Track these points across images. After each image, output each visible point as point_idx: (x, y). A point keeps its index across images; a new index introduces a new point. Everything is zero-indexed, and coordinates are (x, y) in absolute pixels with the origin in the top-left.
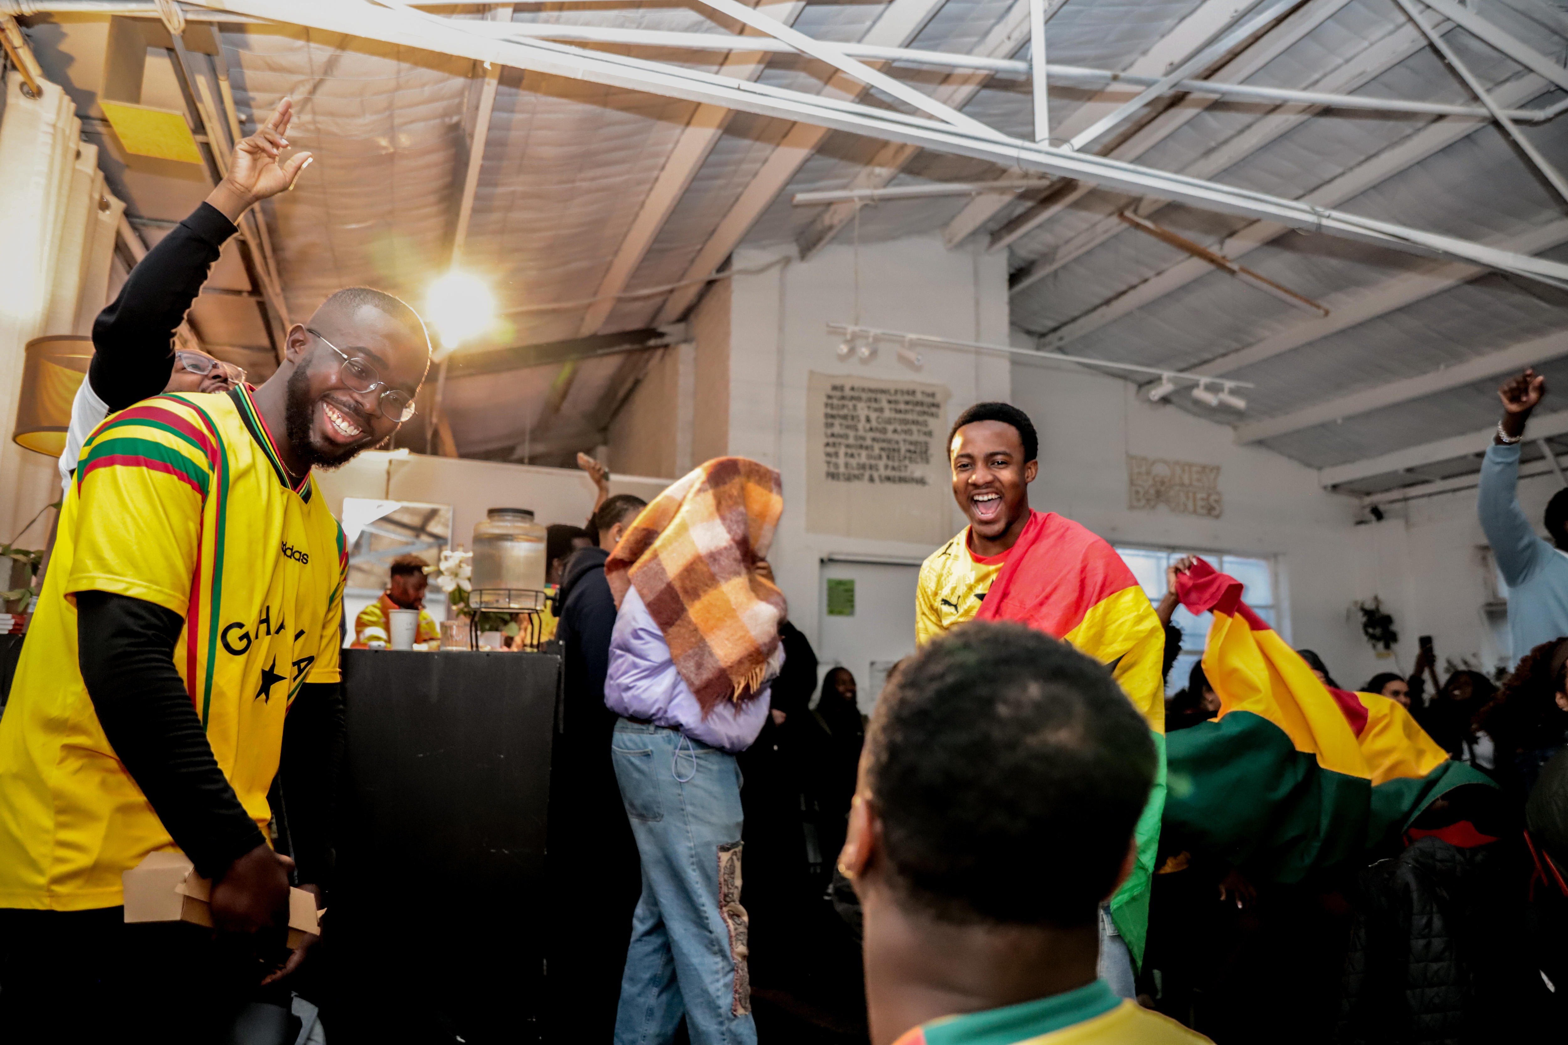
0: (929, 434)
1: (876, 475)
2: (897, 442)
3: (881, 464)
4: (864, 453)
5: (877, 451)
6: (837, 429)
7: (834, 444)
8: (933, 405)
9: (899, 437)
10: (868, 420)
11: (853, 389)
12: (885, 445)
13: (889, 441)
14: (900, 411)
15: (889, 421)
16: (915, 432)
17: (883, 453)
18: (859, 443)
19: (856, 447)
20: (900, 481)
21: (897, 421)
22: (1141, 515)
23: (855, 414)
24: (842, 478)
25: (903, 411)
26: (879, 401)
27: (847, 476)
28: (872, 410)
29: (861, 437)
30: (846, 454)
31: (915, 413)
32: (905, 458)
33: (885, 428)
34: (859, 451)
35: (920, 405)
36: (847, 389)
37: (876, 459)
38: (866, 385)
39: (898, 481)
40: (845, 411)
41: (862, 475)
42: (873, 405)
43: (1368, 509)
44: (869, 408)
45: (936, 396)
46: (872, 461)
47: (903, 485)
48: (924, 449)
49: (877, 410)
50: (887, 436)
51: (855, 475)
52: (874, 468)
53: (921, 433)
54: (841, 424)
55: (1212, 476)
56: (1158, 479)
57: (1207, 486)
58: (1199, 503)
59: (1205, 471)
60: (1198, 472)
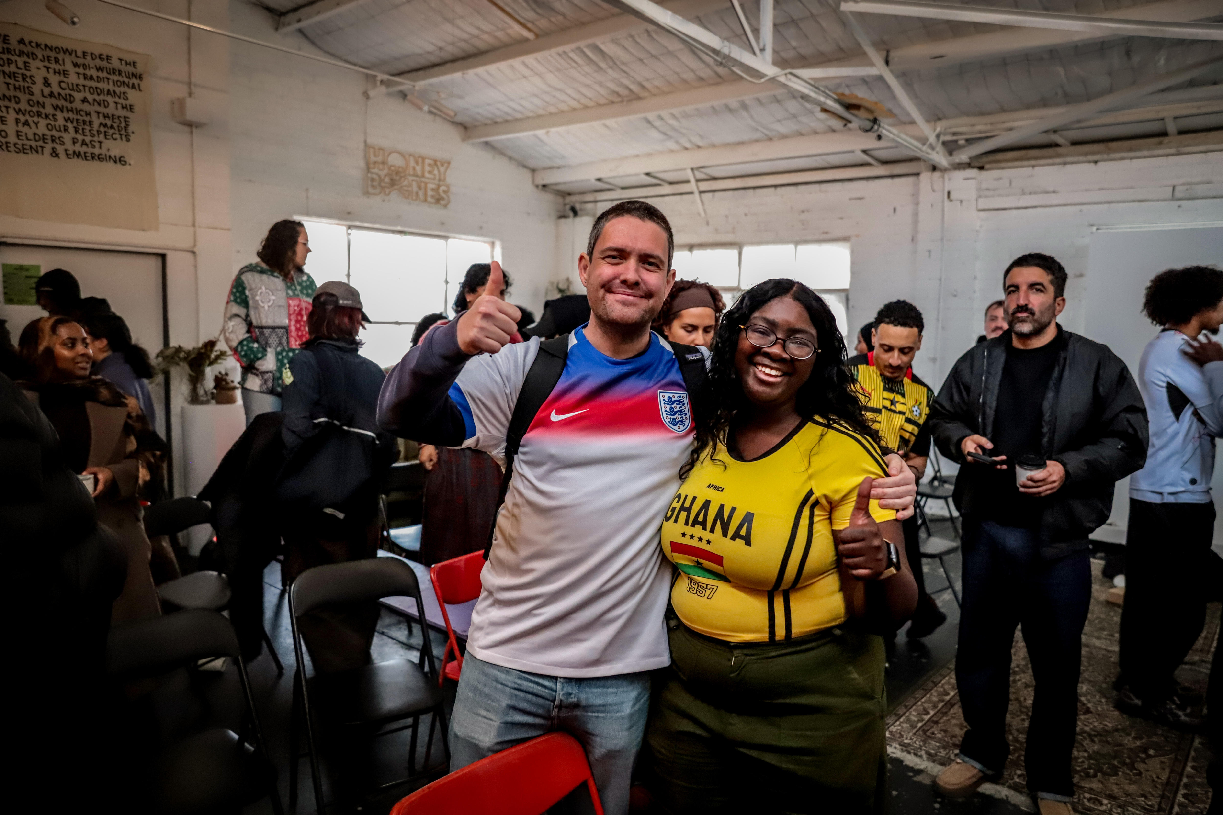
0: (131, 108)
1: (60, 149)
2: (88, 114)
3: (67, 138)
4: (43, 123)
5: (61, 122)
8: (134, 75)
9: (92, 109)
10: (46, 82)
11: (21, 41)
12: (71, 115)
13: (78, 112)
14: (91, 78)
15: (76, 88)
16: (112, 105)
17: (69, 124)
18: (35, 109)
19: (32, 114)
20: (93, 158)
21: (87, 88)
22: (376, 201)
23: (28, 73)
24: (12, 148)
25: (95, 78)
26: (61, 62)
27: (20, 147)
28: (51, 71)
29: (38, 102)
30: (17, 121)
31: (111, 82)
32: (99, 132)
33: (70, 95)
34: (36, 119)
35: (117, 73)
36: (13, 40)
37: (60, 131)
38: (42, 40)
39: (90, 158)
40: (13, 68)
41: (42, 147)
42: (53, 66)
43: (568, 207)
44: (48, 68)
45: (138, 65)
46: (54, 133)
47: (97, 163)
48: (123, 125)
49: (59, 73)
50: (74, 105)
51: (31, 147)
52: (57, 141)
53: (119, 106)
54: (8, 84)
55: (442, 169)
56: (393, 168)
57: (437, 177)
58: (430, 193)
59: (436, 164)
60: (430, 165)
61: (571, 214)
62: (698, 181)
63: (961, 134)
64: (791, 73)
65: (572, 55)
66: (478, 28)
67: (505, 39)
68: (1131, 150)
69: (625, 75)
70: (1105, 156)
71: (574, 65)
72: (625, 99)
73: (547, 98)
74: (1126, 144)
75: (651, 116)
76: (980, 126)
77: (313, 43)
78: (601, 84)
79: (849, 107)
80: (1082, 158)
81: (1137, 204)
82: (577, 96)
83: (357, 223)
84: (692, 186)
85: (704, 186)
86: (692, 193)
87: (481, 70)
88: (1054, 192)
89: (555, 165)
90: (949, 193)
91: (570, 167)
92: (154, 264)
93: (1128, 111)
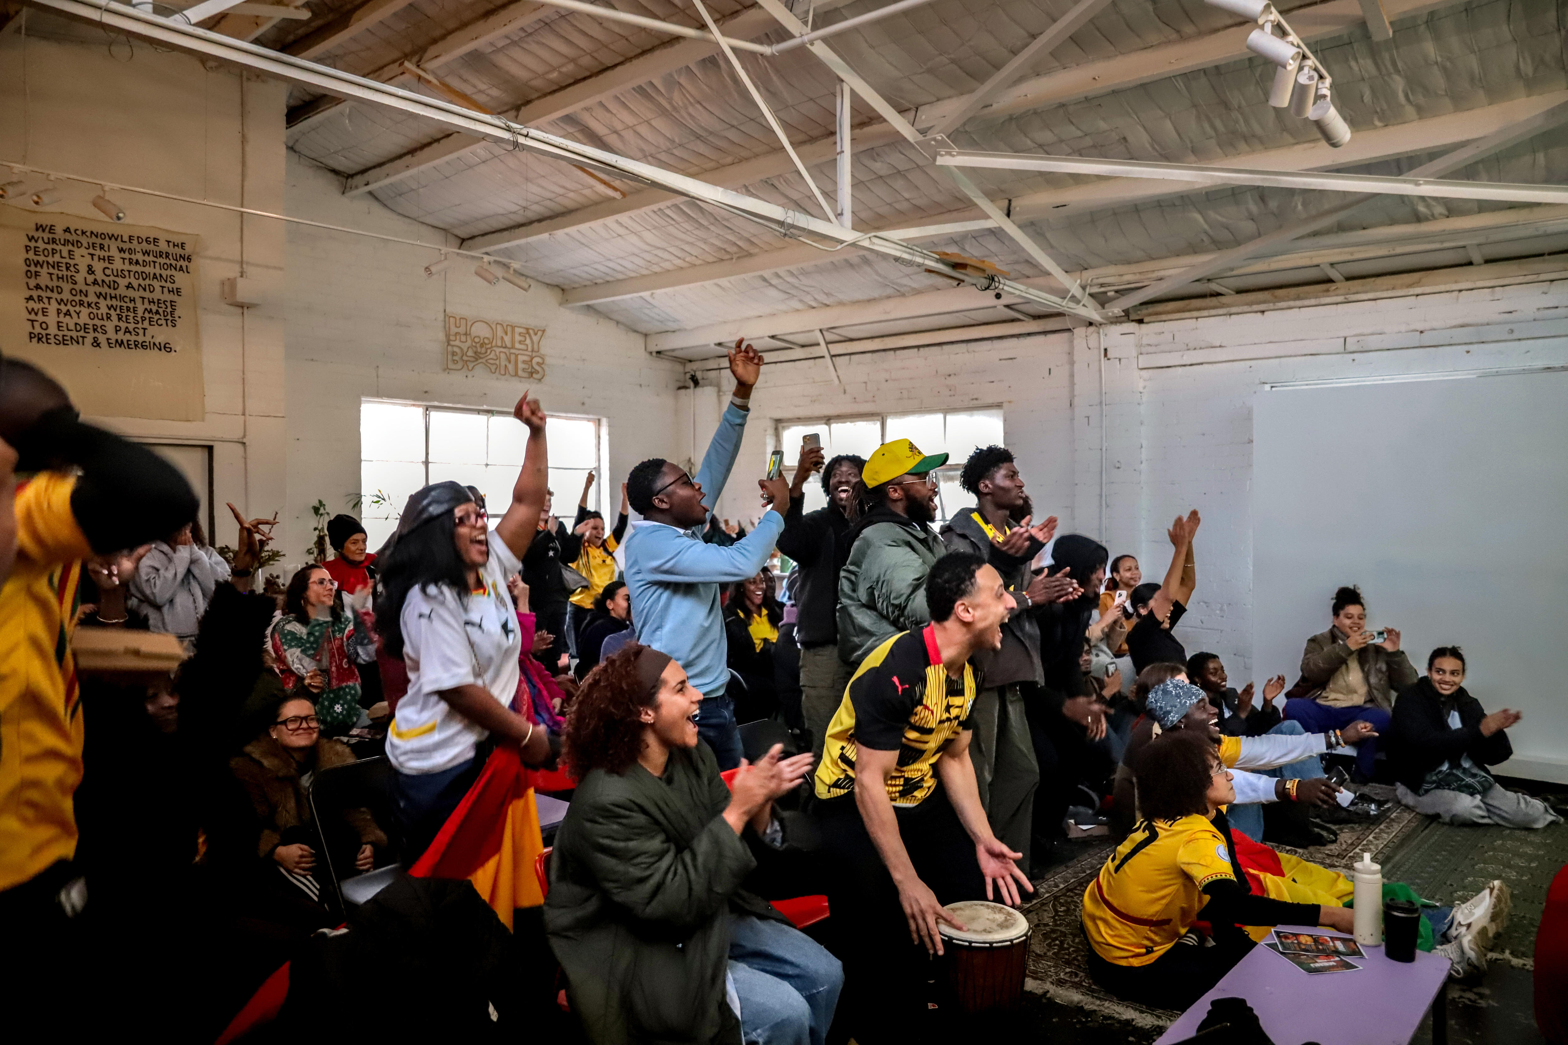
0: (178, 292)
1: (102, 339)
2: (133, 300)
3: (110, 326)
4: (85, 311)
5: (103, 310)
6: (44, 280)
7: (40, 298)
8: (182, 257)
9: (136, 295)
10: (90, 270)
11: (67, 230)
12: (114, 302)
13: (122, 298)
14: (137, 263)
15: (121, 274)
16: (158, 289)
17: (112, 312)
18: (77, 298)
19: (74, 303)
20: (136, 346)
21: (132, 274)
22: (457, 378)
23: (72, 262)
24: (52, 341)
25: (141, 263)
26: (106, 248)
27: (60, 339)
28: (96, 258)
29: (81, 291)
30: (59, 311)
31: (157, 265)
32: (143, 319)
33: (114, 282)
34: (77, 309)
35: (164, 256)
36: (59, 230)
37: (103, 319)
38: (88, 227)
39: (133, 346)
40: (57, 258)
41: (83, 337)
42: (98, 252)
43: (688, 376)
44: (92, 255)
45: (186, 247)
46: (96, 322)
47: (140, 351)
48: (169, 310)
49: (104, 259)
50: (118, 292)
51: (72, 338)
52: (99, 330)
53: (166, 290)
54: (51, 274)
55: (535, 339)
56: (477, 340)
57: (530, 349)
58: (521, 366)
59: (528, 333)
60: (520, 334)
61: (692, 384)
62: (827, 343)
63: (1109, 285)
64: (875, 236)
65: (668, 212)
66: (564, 187)
67: (595, 197)
68: (1298, 298)
69: (729, 231)
70: (1271, 306)
71: (673, 222)
72: (735, 256)
73: (648, 257)
74: (1293, 291)
75: (767, 274)
76: (1128, 275)
77: (385, 206)
78: (705, 241)
79: (956, 266)
80: (1246, 308)
81: (1310, 357)
82: (679, 254)
83: (436, 404)
84: (822, 350)
85: (836, 349)
86: (823, 357)
87: (572, 230)
88: (1220, 346)
89: (668, 329)
90: (1106, 350)
91: (686, 330)
92: (202, 456)
93: (1280, 258)
